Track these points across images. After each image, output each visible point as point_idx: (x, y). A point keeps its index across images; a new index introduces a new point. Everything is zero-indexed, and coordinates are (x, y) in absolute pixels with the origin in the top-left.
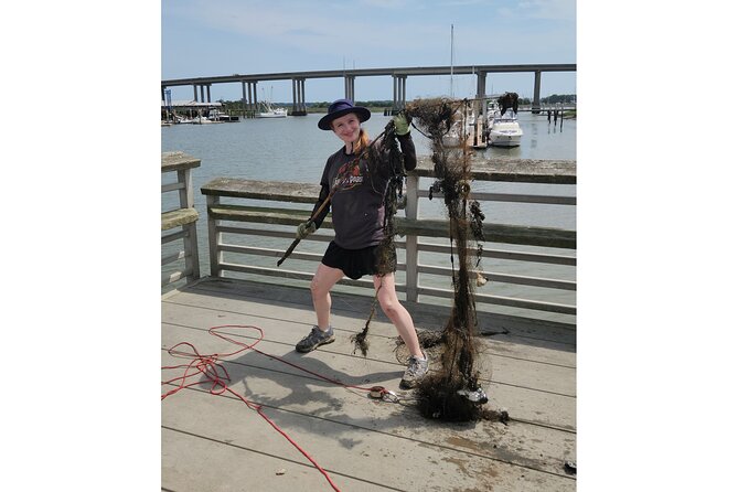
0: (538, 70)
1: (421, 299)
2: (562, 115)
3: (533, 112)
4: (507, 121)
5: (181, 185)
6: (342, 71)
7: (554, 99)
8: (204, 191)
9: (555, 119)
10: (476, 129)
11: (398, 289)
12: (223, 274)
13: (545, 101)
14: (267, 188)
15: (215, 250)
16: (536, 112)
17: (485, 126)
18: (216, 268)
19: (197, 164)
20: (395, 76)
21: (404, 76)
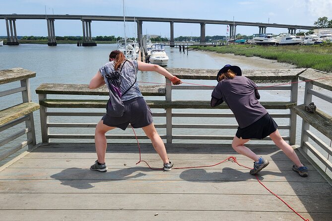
0: (172, 21)
1: (174, 141)
2: (188, 48)
3: (171, 46)
4: (159, 51)
5: (24, 89)
6: (45, 16)
7: (181, 39)
8: (38, 92)
9: (184, 51)
10: (142, 56)
11: (162, 137)
12: (50, 141)
13: (176, 39)
14: (81, 88)
15: (45, 127)
16: (172, 46)
17: (146, 54)
18: (45, 138)
19: (34, 75)
20: (83, 20)
21: (90, 21)
